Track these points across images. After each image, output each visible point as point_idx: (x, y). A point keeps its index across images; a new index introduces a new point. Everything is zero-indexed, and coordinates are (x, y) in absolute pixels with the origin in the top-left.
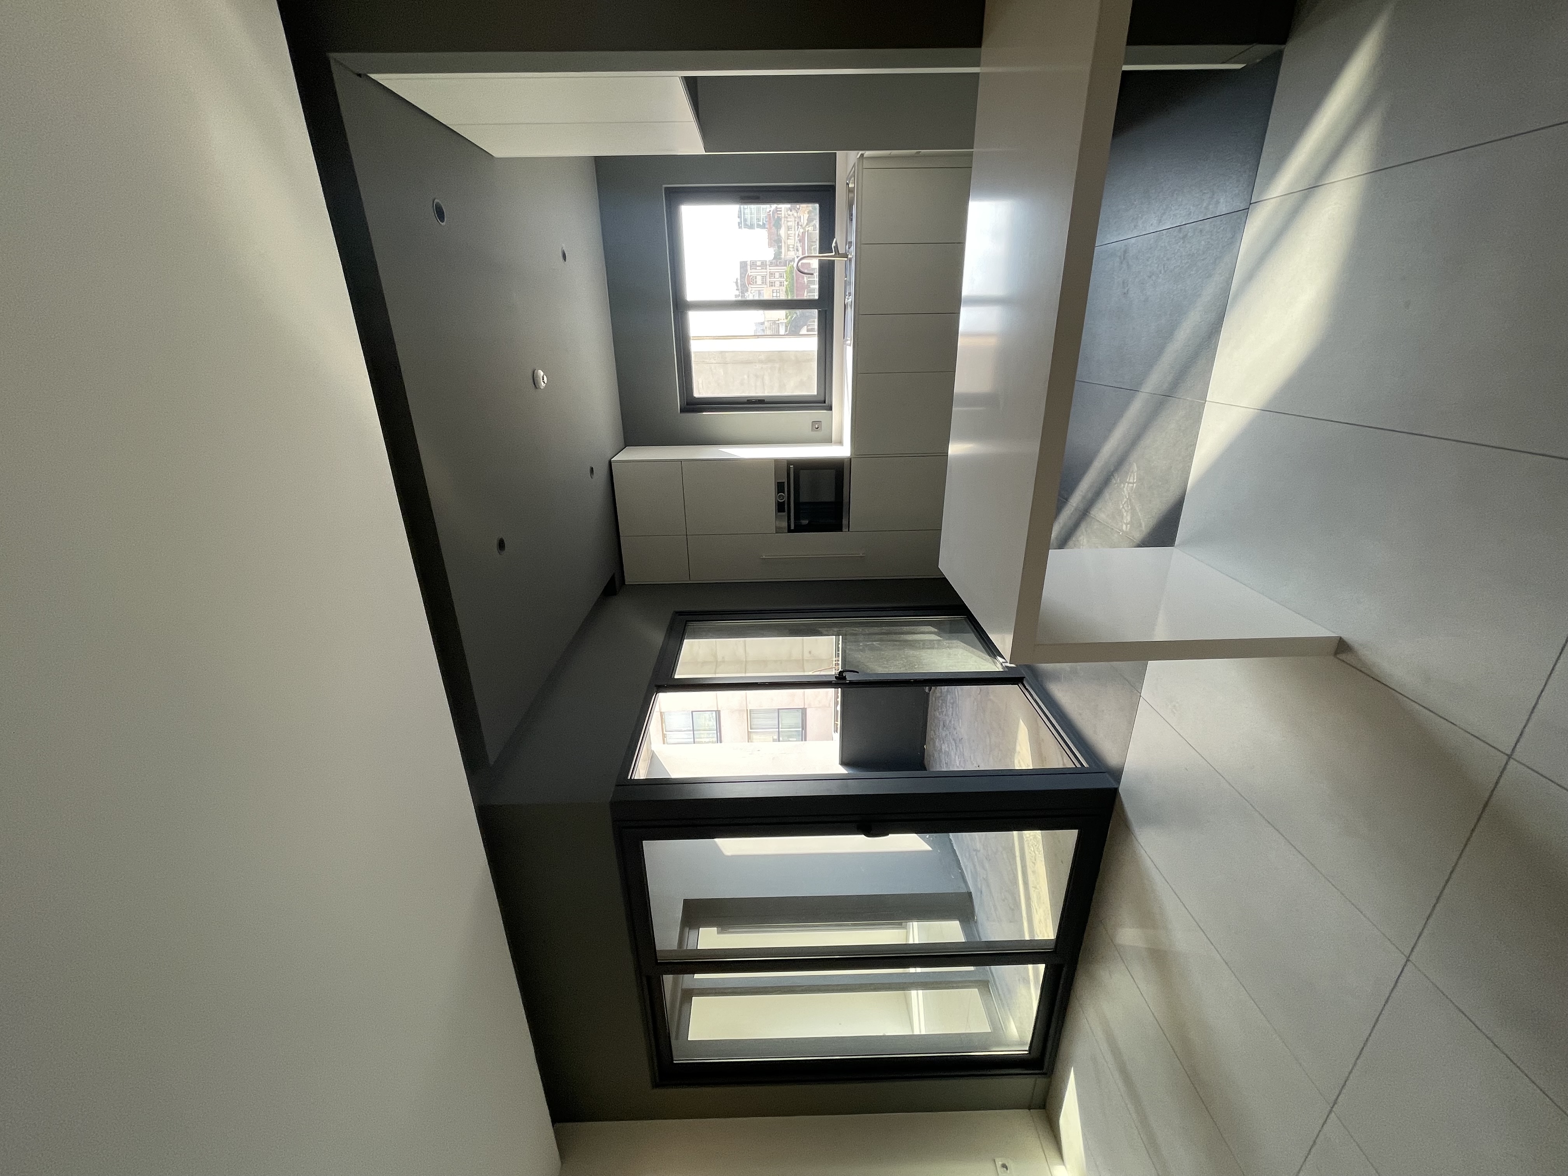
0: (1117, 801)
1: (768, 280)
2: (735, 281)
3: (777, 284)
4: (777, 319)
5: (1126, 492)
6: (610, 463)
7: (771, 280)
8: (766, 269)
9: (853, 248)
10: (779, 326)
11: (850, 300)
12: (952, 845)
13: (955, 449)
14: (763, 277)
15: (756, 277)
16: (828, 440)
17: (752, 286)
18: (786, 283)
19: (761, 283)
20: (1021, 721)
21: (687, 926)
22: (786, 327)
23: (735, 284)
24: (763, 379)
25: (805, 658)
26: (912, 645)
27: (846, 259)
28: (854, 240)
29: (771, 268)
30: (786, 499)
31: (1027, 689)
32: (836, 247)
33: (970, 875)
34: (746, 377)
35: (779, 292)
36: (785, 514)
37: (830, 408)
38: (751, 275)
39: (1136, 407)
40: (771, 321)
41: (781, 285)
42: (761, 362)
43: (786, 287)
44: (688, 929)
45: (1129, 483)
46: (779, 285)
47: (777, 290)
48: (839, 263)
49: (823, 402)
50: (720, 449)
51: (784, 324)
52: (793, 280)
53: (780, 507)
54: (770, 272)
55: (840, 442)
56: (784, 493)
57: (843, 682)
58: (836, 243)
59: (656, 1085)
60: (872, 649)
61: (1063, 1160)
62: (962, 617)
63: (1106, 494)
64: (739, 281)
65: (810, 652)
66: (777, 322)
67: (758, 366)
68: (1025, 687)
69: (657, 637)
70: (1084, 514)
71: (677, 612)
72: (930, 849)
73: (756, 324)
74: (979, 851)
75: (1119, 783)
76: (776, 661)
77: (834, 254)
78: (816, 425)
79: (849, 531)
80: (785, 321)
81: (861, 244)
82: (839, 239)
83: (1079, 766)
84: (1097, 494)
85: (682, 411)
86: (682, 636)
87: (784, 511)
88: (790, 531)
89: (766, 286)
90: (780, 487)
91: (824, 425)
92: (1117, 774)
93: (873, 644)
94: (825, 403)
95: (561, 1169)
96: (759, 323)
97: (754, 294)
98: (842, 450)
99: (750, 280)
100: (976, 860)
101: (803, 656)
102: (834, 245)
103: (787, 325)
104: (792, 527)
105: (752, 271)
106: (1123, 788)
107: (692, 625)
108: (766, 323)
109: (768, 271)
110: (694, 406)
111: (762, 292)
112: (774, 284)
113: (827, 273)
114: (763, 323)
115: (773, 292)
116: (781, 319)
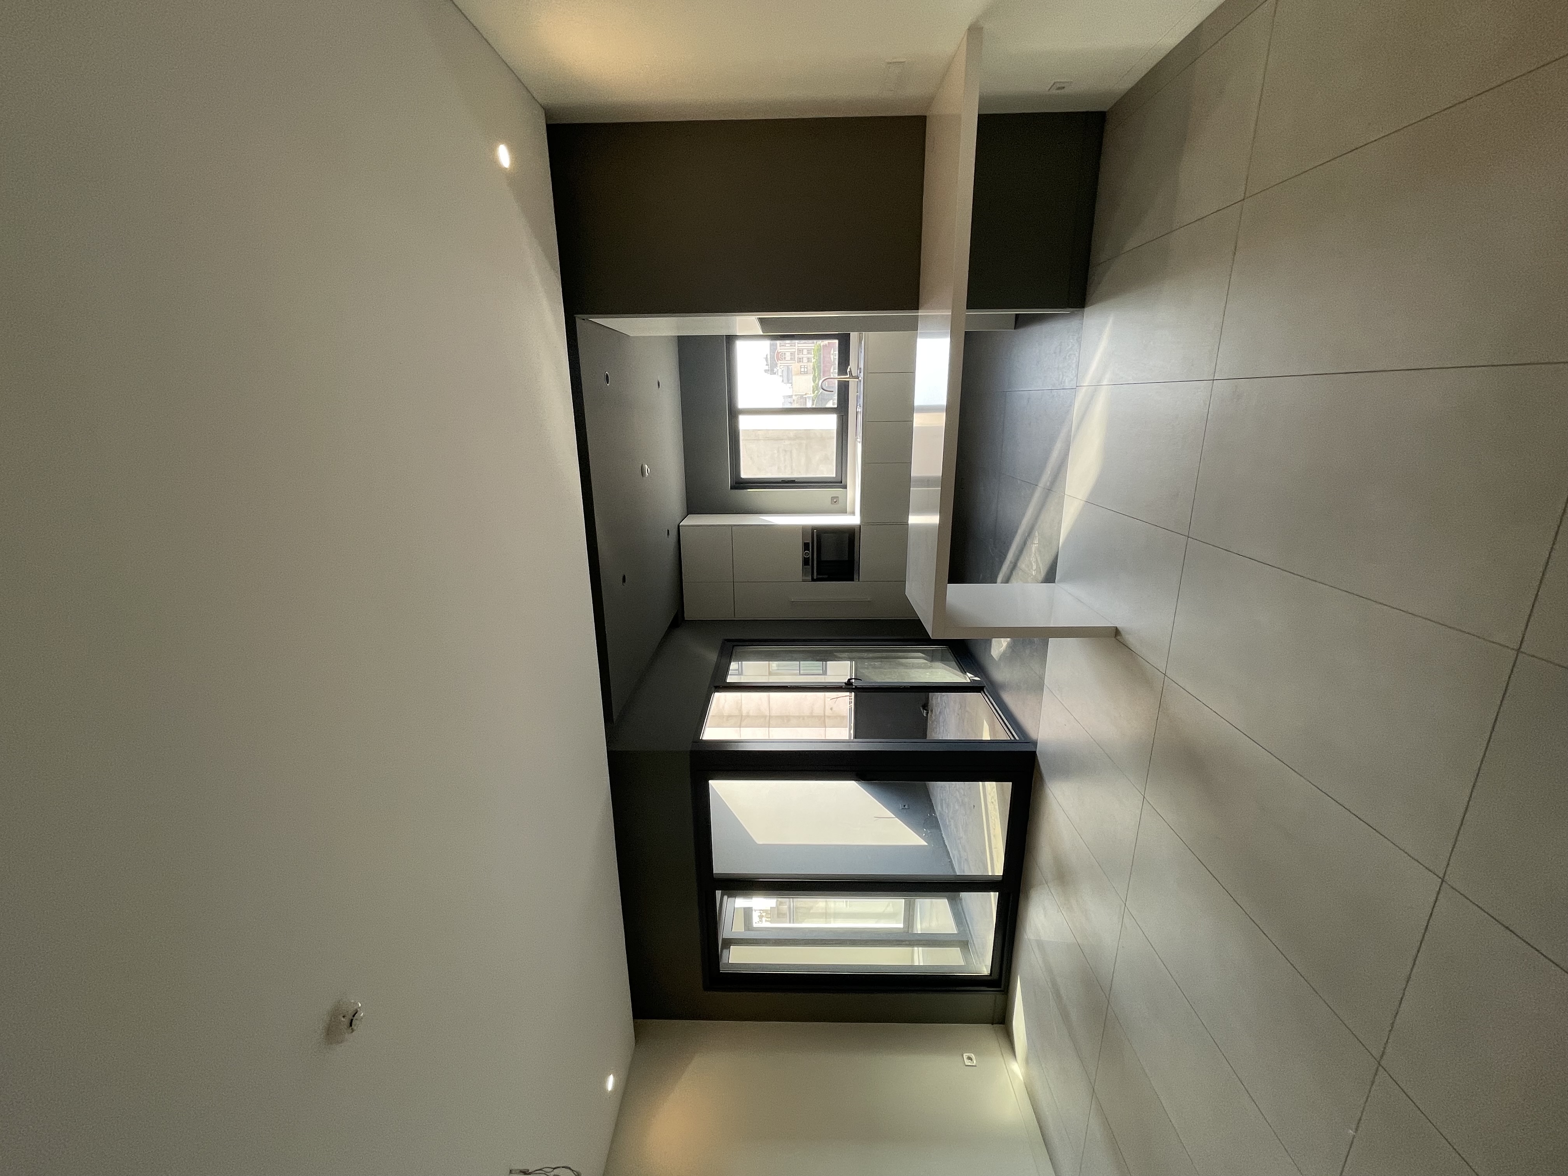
0: (1036, 763)
1: (796, 356)
2: (765, 357)
3: (805, 360)
4: (805, 394)
5: (1033, 550)
6: (679, 526)
7: (800, 356)
8: (795, 346)
9: (862, 374)
10: (806, 400)
11: (860, 410)
12: (944, 841)
13: (914, 519)
14: (792, 354)
15: (785, 353)
16: (844, 511)
17: (781, 362)
18: (813, 360)
19: (789, 359)
20: (985, 722)
21: (726, 895)
22: (813, 401)
23: (764, 360)
24: (791, 452)
25: (826, 714)
26: (906, 666)
27: (857, 380)
28: (862, 367)
29: (799, 345)
30: (810, 556)
31: (986, 695)
32: (850, 371)
33: (956, 860)
34: (776, 452)
35: (807, 368)
36: (809, 567)
37: (845, 487)
38: (780, 352)
39: (1038, 494)
40: (798, 395)
41: (808, 361)
42: (789, 439)
43: (814, 364)
44: (727, 897)
45: (1035, 544)
46: (806, 361)
47: (804, 366)
48: (852, 383)
49: (839, 483)
50: (761, 517)
51: (811, 398)
52: (820, 358)
53: (806, 562)
54: (798, 349)
55: (853, 513)
56: (809, 550)
57: (850, 687)
58: (850, 368)
59: (706, 988)
60: (874, 667)
61: (1015, 1057)
62: (944, 647)
63: (1025, 552)
64: (769, 357)
65: (831, 709)
66: (804, 396)
67: (787, 442)
68: (985, 693)
69: (712, 656)
70: (1014, 566)
71: (725, 640)
72: (926, 844)
73: (784, 397)
74: (962, 838)
75: (1036, 748)
76: (799, 717)
77: (848, 376)
78: (835, 500)
79: (859, 581)
80: (812, 395)
81: (868, 373)
82: (852, 366)
83: (1013, 739)
84: (1021, 551)
85: (731, 488)
86: (731, 656)
87: (809, 565)
88: (813, 580)
89: (794, 362)
90: (806, 546)
91: (840, 500)
92: (1035, 743)
93: (875, 664)
94: (842, 483)
95: (636, 1045)
96: (787, 396)
97: (783, 369)
98: (853, 519)
99: (780, 356)
100: (960, 847)
101: (824, 711)
102: (848, 370)
103: (814, 399)
104: (815, 578)
105: (781, 348)
106: (1039, 750)
107: (739, 649)
108: (794, 396)
109: (797, 348)
110: (741, 484)
111: (790, 367)
112: (801, 360)
113: (843, 390)
114: (791, 397)
115: (801, 368)
116: (808, 394)
